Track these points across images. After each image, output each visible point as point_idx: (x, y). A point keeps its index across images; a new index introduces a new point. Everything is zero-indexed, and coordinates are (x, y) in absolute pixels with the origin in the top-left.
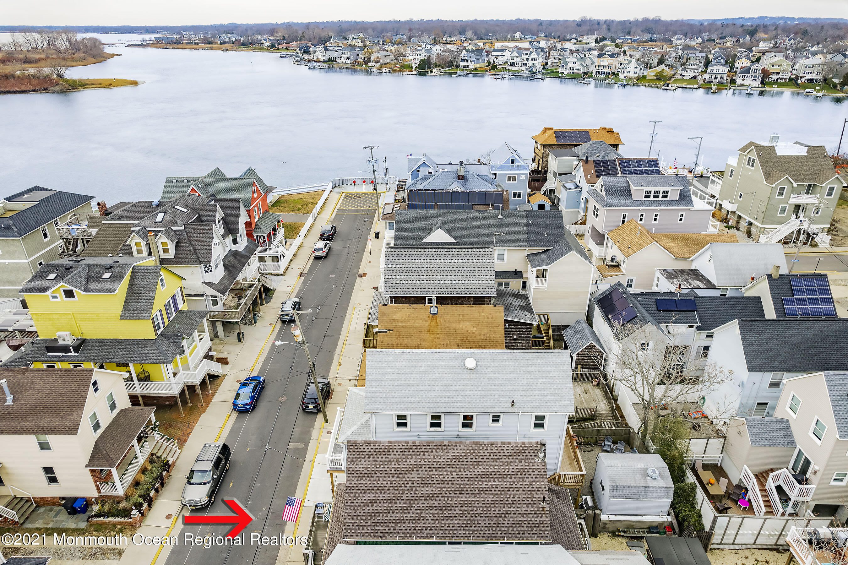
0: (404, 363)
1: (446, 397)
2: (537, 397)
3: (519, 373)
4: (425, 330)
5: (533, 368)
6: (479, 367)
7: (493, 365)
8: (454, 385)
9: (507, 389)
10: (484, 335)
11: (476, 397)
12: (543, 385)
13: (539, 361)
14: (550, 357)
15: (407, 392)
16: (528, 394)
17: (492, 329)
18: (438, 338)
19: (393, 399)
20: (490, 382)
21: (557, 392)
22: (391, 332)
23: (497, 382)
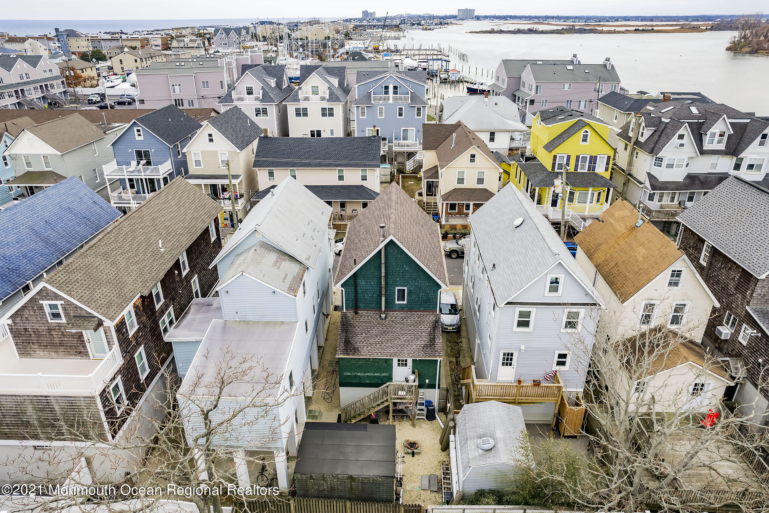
4: (616, 236)
10: (640, 269)
18: (615, 248)
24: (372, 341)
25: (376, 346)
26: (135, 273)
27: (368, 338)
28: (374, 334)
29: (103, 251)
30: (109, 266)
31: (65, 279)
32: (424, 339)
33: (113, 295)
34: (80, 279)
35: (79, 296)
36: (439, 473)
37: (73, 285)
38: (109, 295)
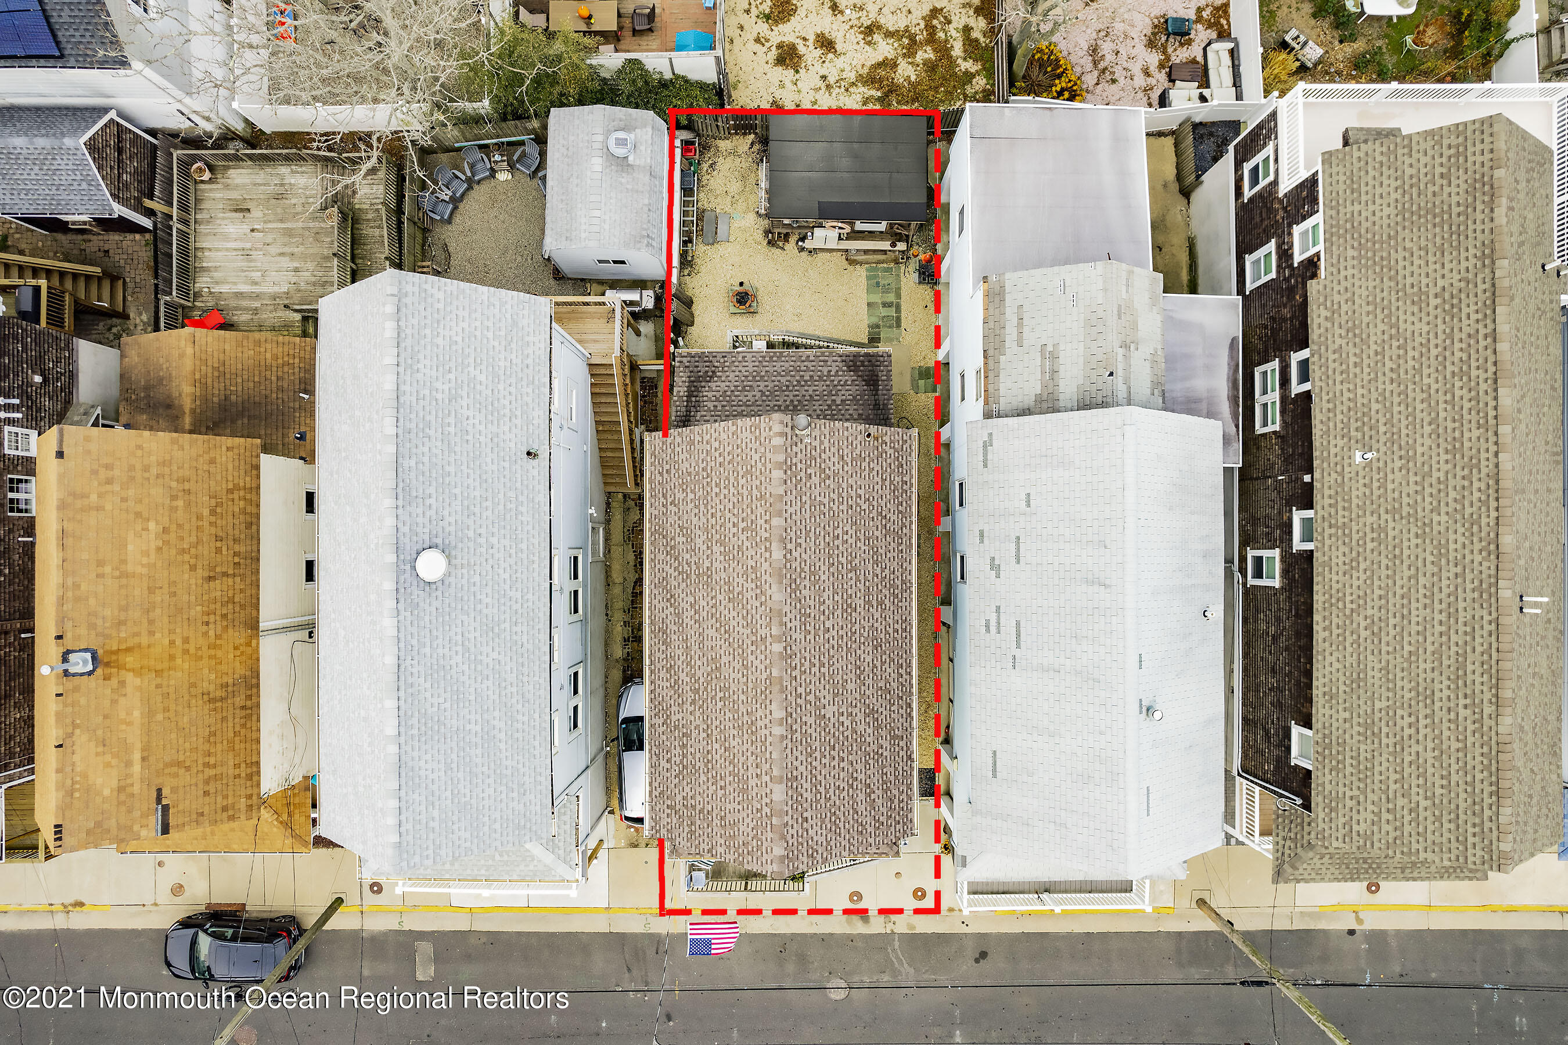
0: (429, 757)
1: (514, 629)
2: (513, 389)
3: (452, 430)
4: (158, 686)
5: (438, 385)
6: (439, 541)
7: (432, 501)
8: (485, 611)
9: (495, 467)
10: (174, 498)
11: (513, 551)
12: (483, 367)
13: (421, 366)
14: (409, 331)
15: (502, 736)
16: (507, 411)
17: (154, 471)
18: (186, 640)
19: (522, 770)
20: (477, 510)
21: (503, 333)
22: (165, 792)
23: (477, 493)
24: (821, 387)
25: (811, 377)
26: (1365, 320)
27: (830, 394)
28: (817, 403)
29: (1465, 310)
30: (1424, 281)
31: (1471, 159)
32: (710, 394)
33: (1364, 214)
34: (1446, 190)
35: (1415, 148)
36: (699, 249)
37: (1444, 160)
38: (1371, 208)
